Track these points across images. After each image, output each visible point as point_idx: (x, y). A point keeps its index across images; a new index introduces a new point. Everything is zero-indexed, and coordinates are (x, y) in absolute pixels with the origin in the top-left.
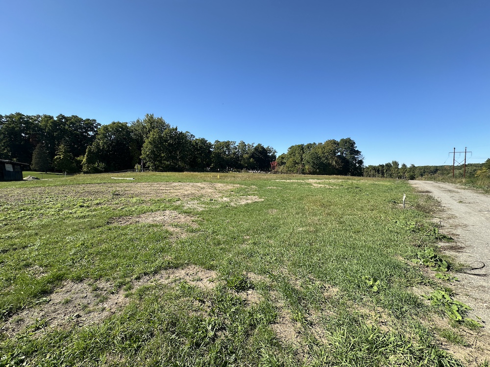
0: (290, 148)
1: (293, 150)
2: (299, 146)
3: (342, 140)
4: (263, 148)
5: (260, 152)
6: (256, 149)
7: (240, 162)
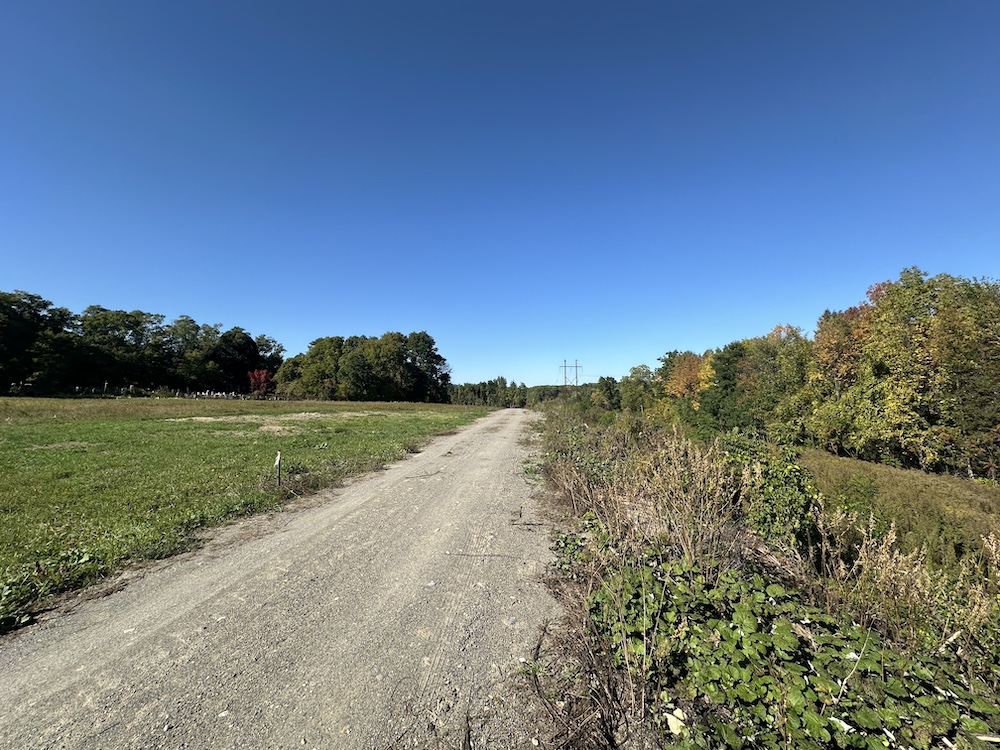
0: (314, 343)
1: (320, 348)
2: (332, 340)
3: (413, 335)
4: (247, 338)
5: (239, 348)
6: (227, 338)
7: (171, 370)
